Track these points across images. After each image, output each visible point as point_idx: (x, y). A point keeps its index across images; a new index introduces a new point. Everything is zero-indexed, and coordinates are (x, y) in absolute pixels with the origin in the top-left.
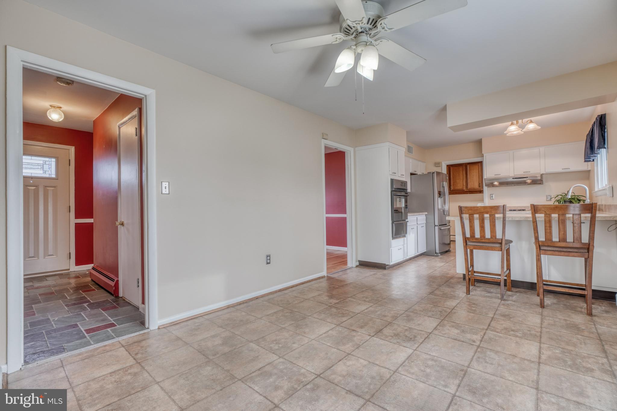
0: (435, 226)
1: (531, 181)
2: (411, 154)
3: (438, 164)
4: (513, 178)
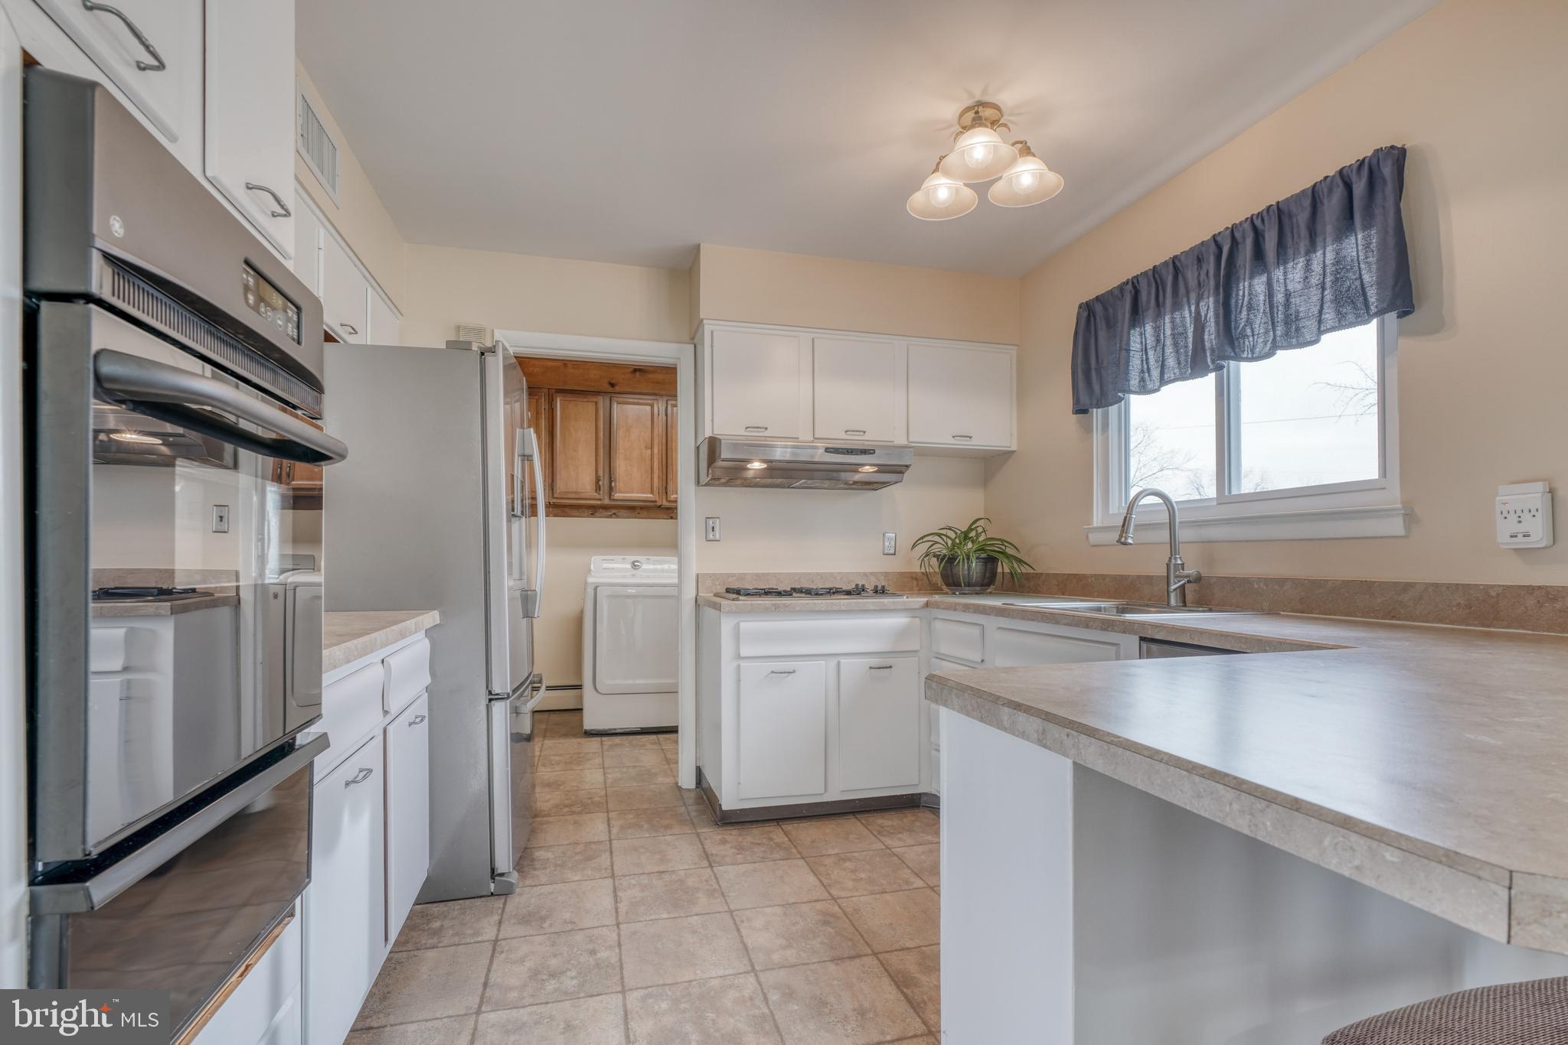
0: (493, 698)
1: (875, 469)
2: (330, 190)
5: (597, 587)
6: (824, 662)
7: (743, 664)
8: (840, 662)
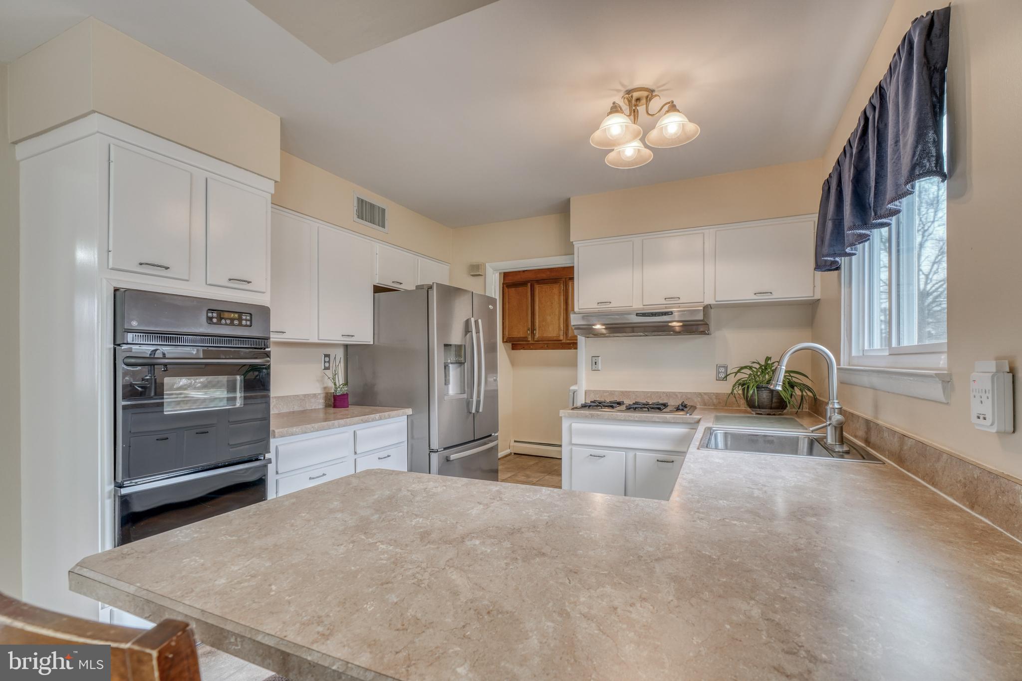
0: (432, 451)
1: (681, 324)
2: (380, 228)
3: (476, 271)
4: (637, 315)
5: (575, 392)
6: (624, 453)
7: (574, 448)
8: (636, 454)
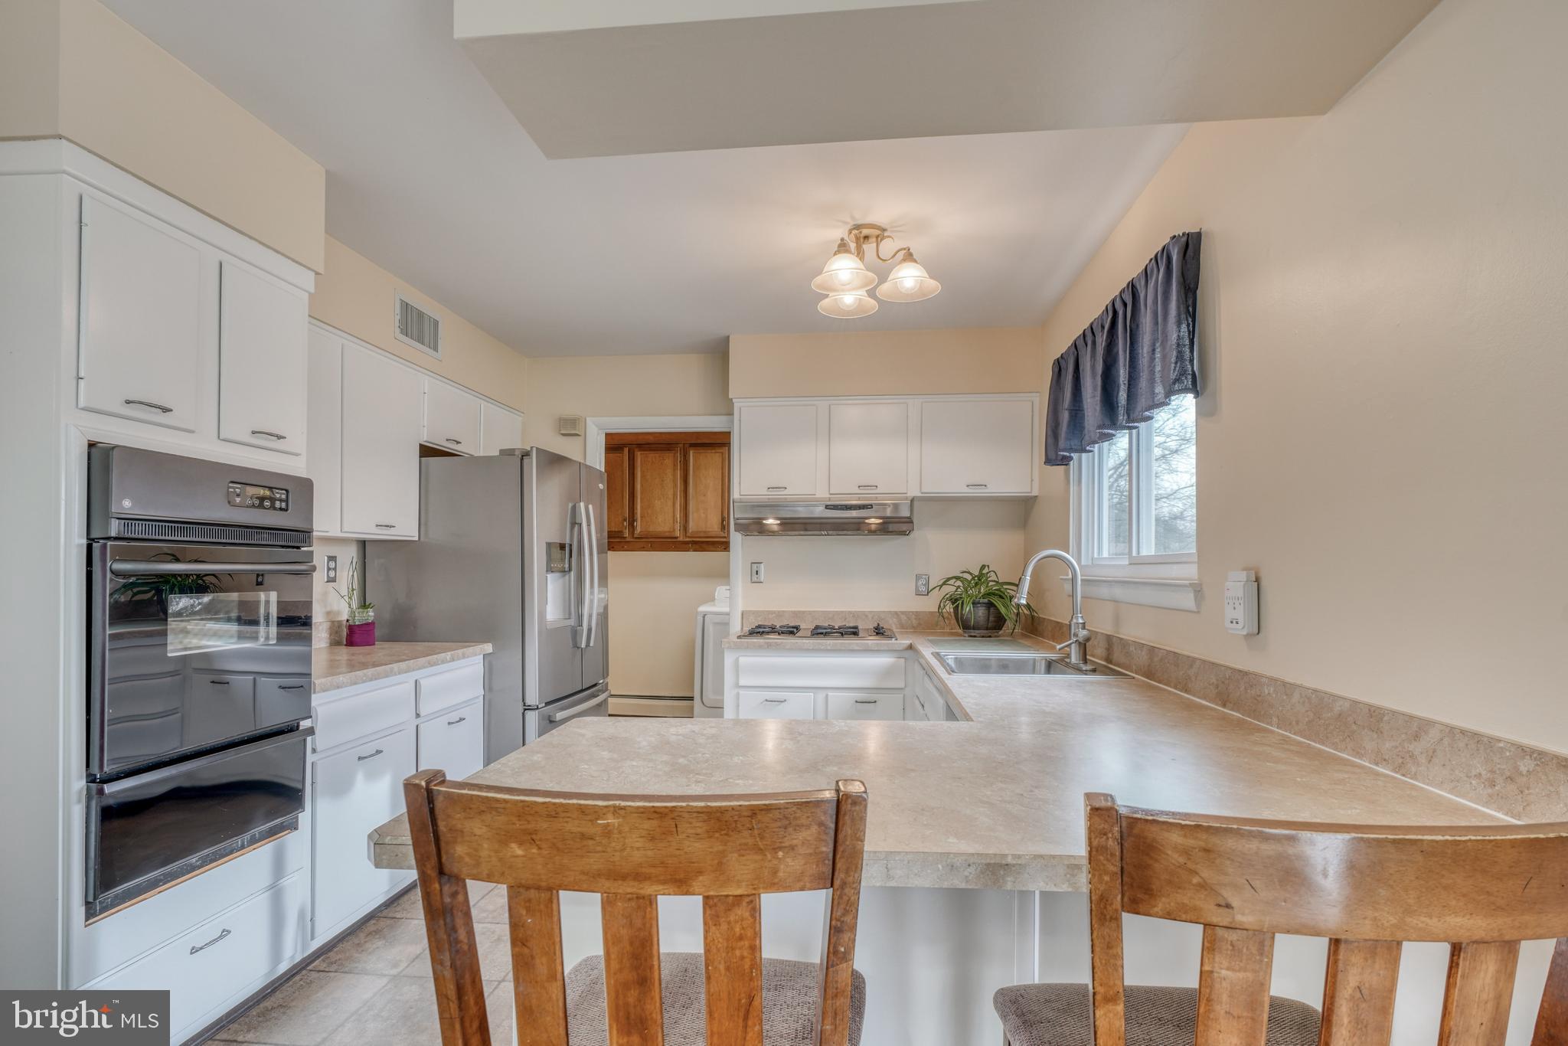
0: (527, 708)
1: (881, 521)
3: (571, 428)
4: (827, 507)
5: (705, 615)
6: (812, 694)
7: (742, 692)
8: (827, 695)
